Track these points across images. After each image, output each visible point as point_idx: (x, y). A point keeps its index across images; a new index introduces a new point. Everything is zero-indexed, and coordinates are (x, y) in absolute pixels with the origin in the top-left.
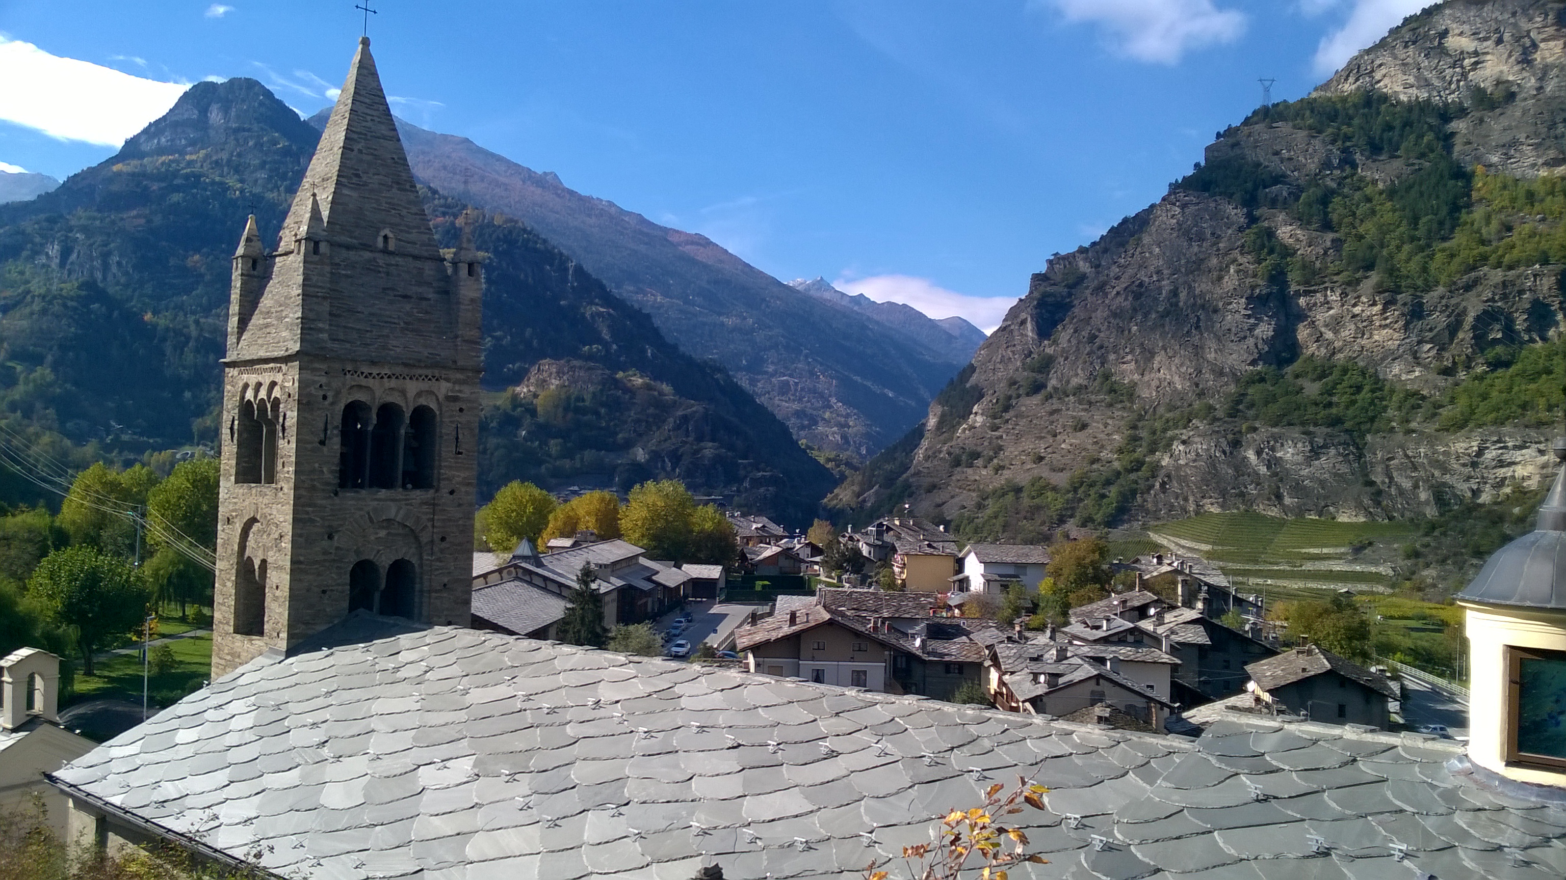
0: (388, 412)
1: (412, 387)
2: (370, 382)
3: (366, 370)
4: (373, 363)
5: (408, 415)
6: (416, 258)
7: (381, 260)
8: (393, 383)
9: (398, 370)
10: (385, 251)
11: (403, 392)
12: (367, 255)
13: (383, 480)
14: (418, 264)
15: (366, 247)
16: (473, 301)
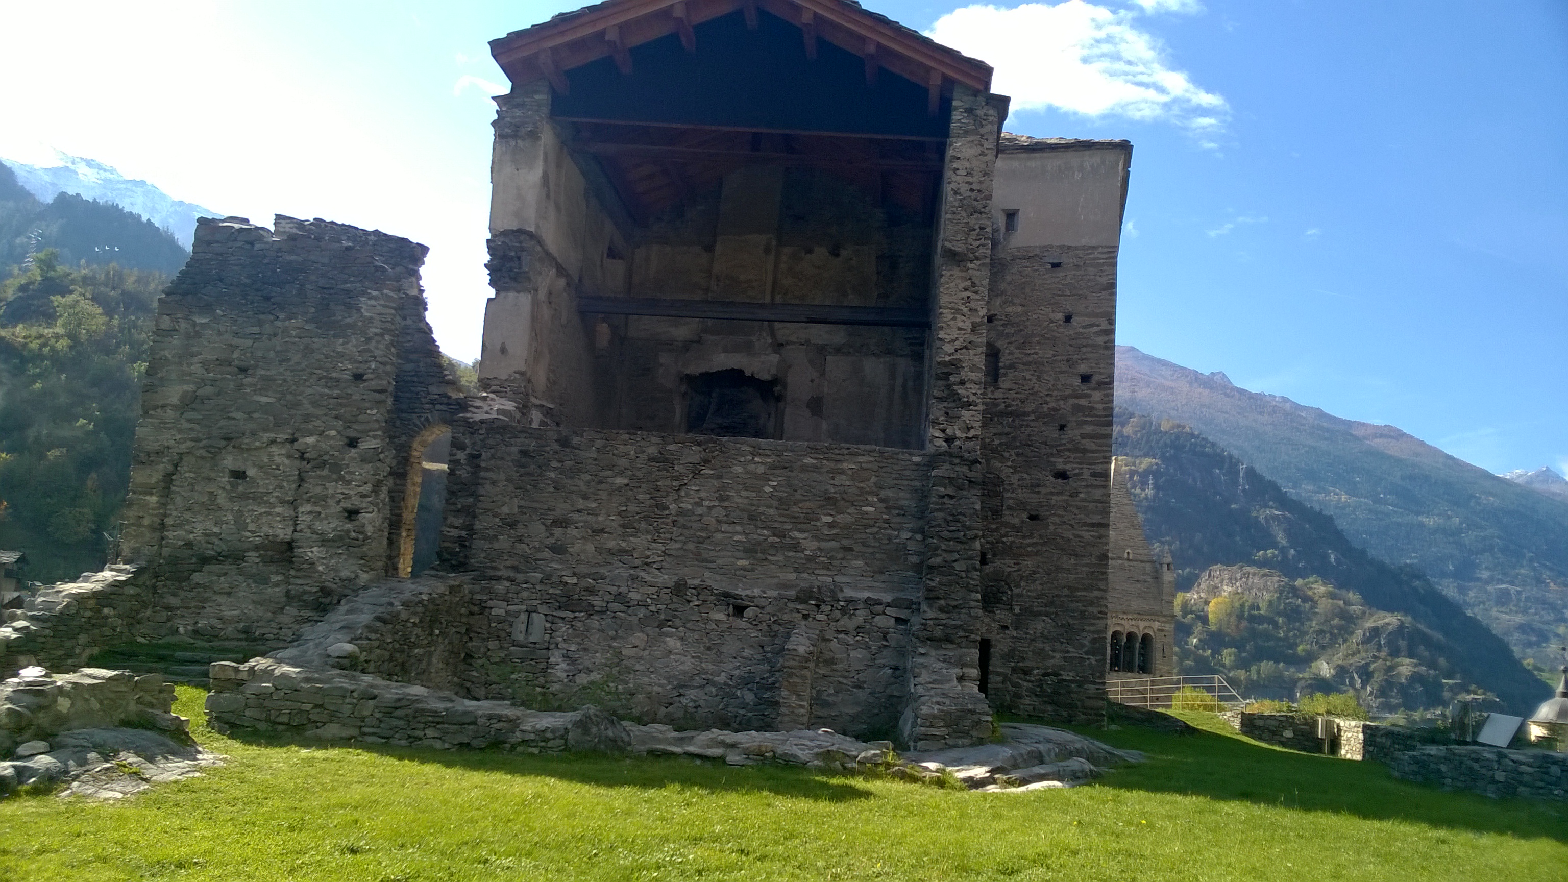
0: (1131, 636)
1: (1142, 625)
2: (1123, 622)
3: (1121, 616)
4: (1124, 613)
5: (1140, 638)
6: (1142, 561)
7: (1126, 563)
8: (1133, 622)
9: (1135, 616)
10: (1128, 560)
11: (1138, 627)
12: (1120, 562)
13: (1129, 668)
14: (1143, 565)
15: (1120, 558)
16: (1170, 582)
